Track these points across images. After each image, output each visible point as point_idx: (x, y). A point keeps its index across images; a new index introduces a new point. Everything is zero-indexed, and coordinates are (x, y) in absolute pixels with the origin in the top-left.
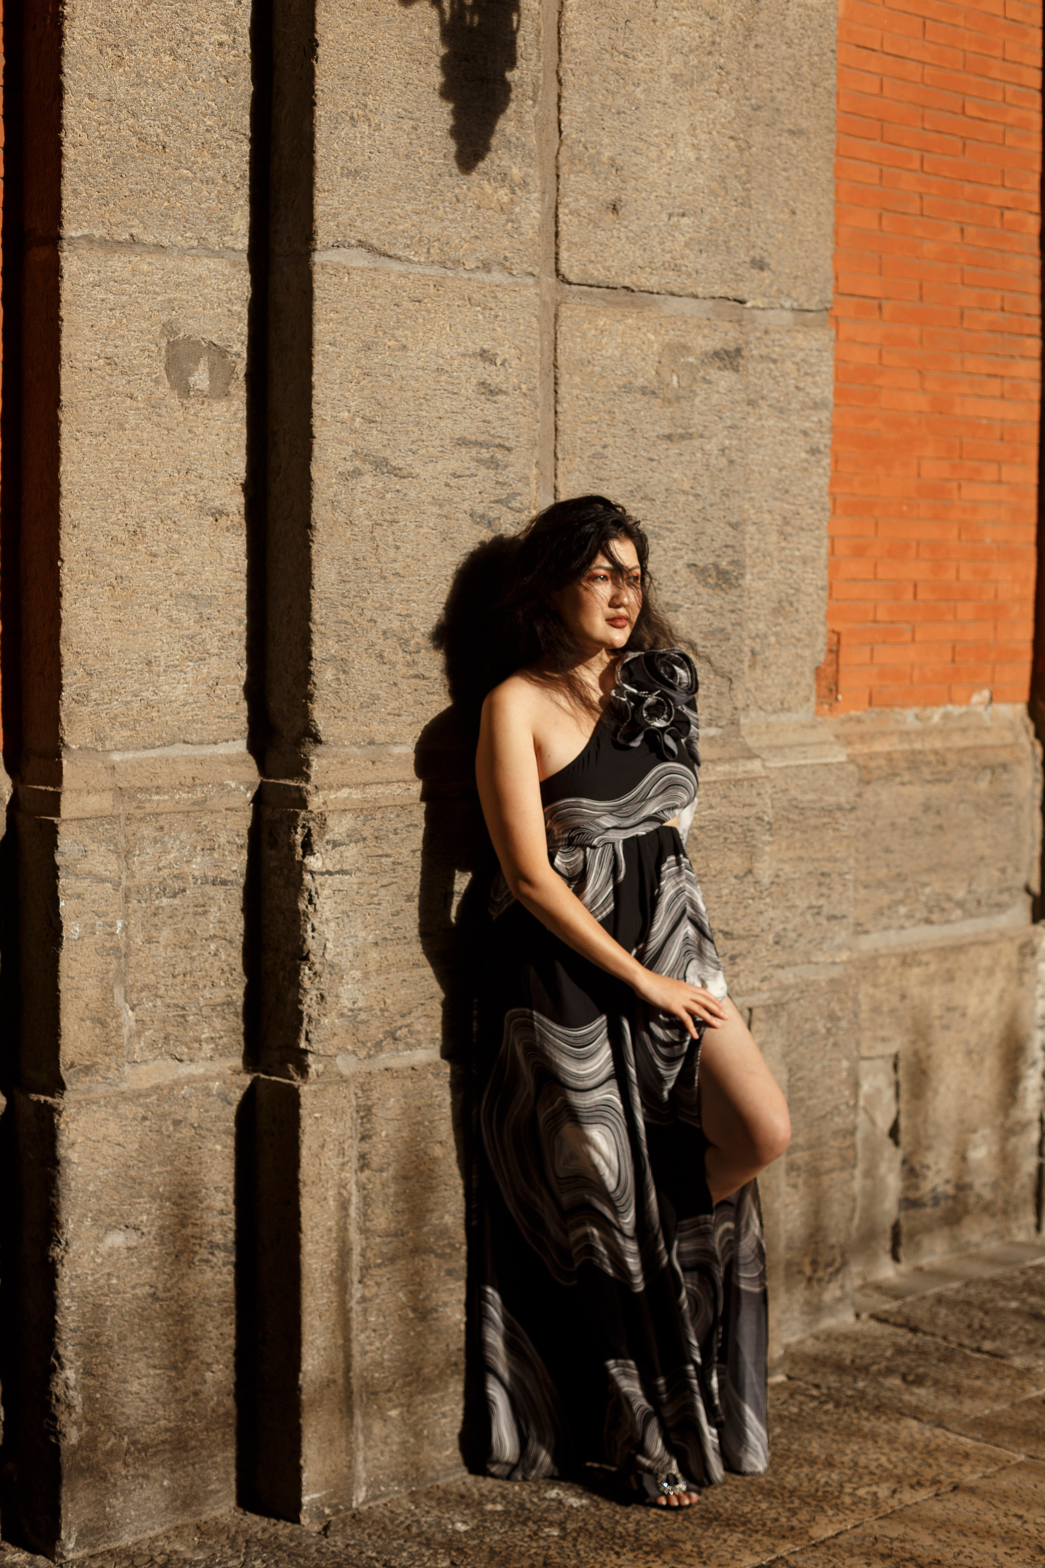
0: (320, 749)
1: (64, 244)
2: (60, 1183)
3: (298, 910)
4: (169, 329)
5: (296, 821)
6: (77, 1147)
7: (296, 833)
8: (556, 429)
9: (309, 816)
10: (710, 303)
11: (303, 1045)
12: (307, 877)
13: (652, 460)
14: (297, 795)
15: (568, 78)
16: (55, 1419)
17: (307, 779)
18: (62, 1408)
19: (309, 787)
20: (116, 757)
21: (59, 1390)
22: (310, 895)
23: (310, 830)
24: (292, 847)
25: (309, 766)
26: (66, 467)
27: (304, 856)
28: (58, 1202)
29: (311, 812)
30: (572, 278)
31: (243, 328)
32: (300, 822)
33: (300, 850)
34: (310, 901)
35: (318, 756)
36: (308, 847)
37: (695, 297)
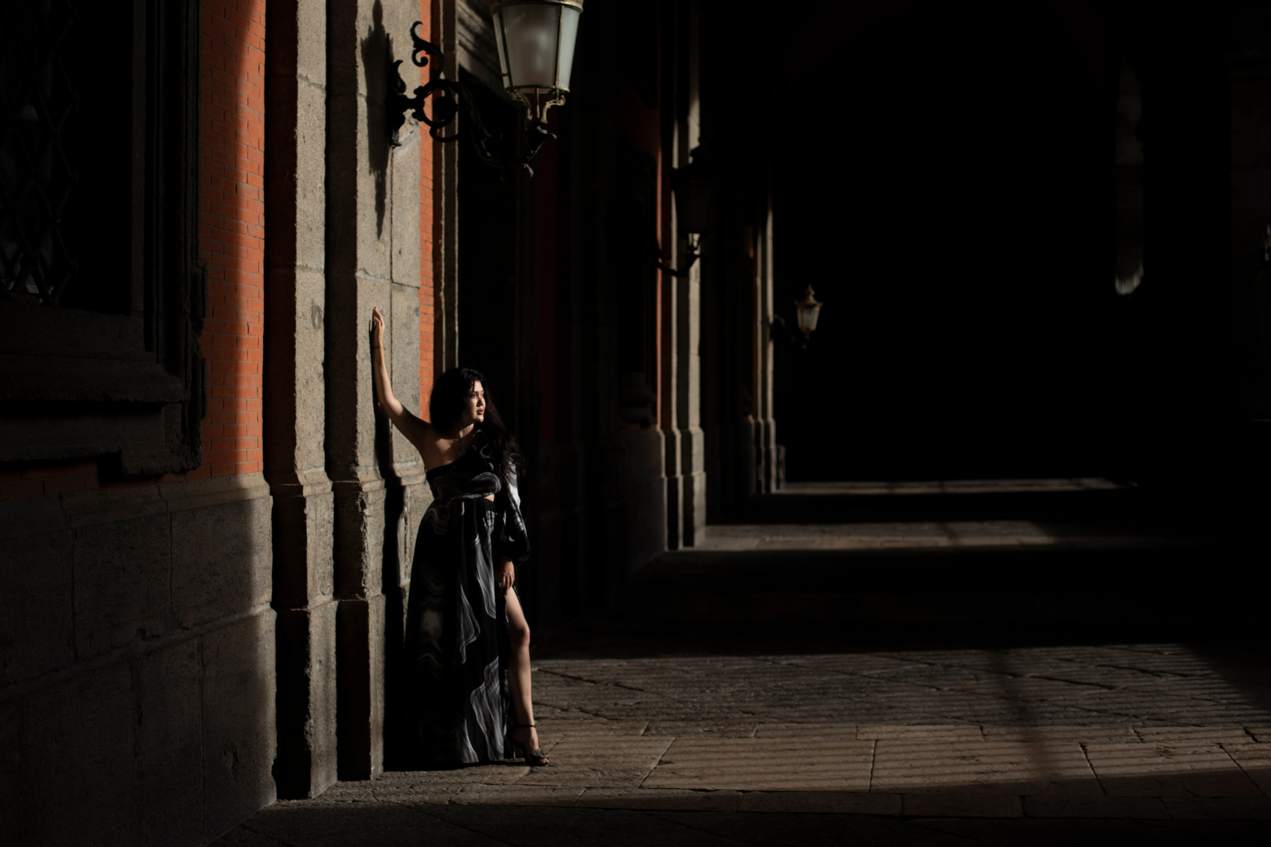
0: (358, 468)
1: (296, 268)
2: (310, 642)
3: (361, 532)
4: (313, 302)
5: (358, 496)
6: (313, 628)
7: (358, 501)
8: (392, 341)
9: (363, 494)
10: (413, 289)
11: (363, 585)
12: (365, 518)
13: (406, 353)
14: (356, 486)
15: (394, 202)
16: (306, 741)
17: (358, 480)
18: (308, 736)
19: (361, 483)
20: (305, 472)
21: (307, 729)
22: (365, 526)
23: (363, 500)
24: (357, 507)
25: (356, 474)
26: (297, 356)
27: (362, 509)
28: (310, 650)
29: (363, 492)
30: (395, 281)
31: (323, 301)
32: (360, 496)
33: (360, 508)
34: (365, 528)
35: (358, 471)
36: (363, 506)
37: (412, 287)
